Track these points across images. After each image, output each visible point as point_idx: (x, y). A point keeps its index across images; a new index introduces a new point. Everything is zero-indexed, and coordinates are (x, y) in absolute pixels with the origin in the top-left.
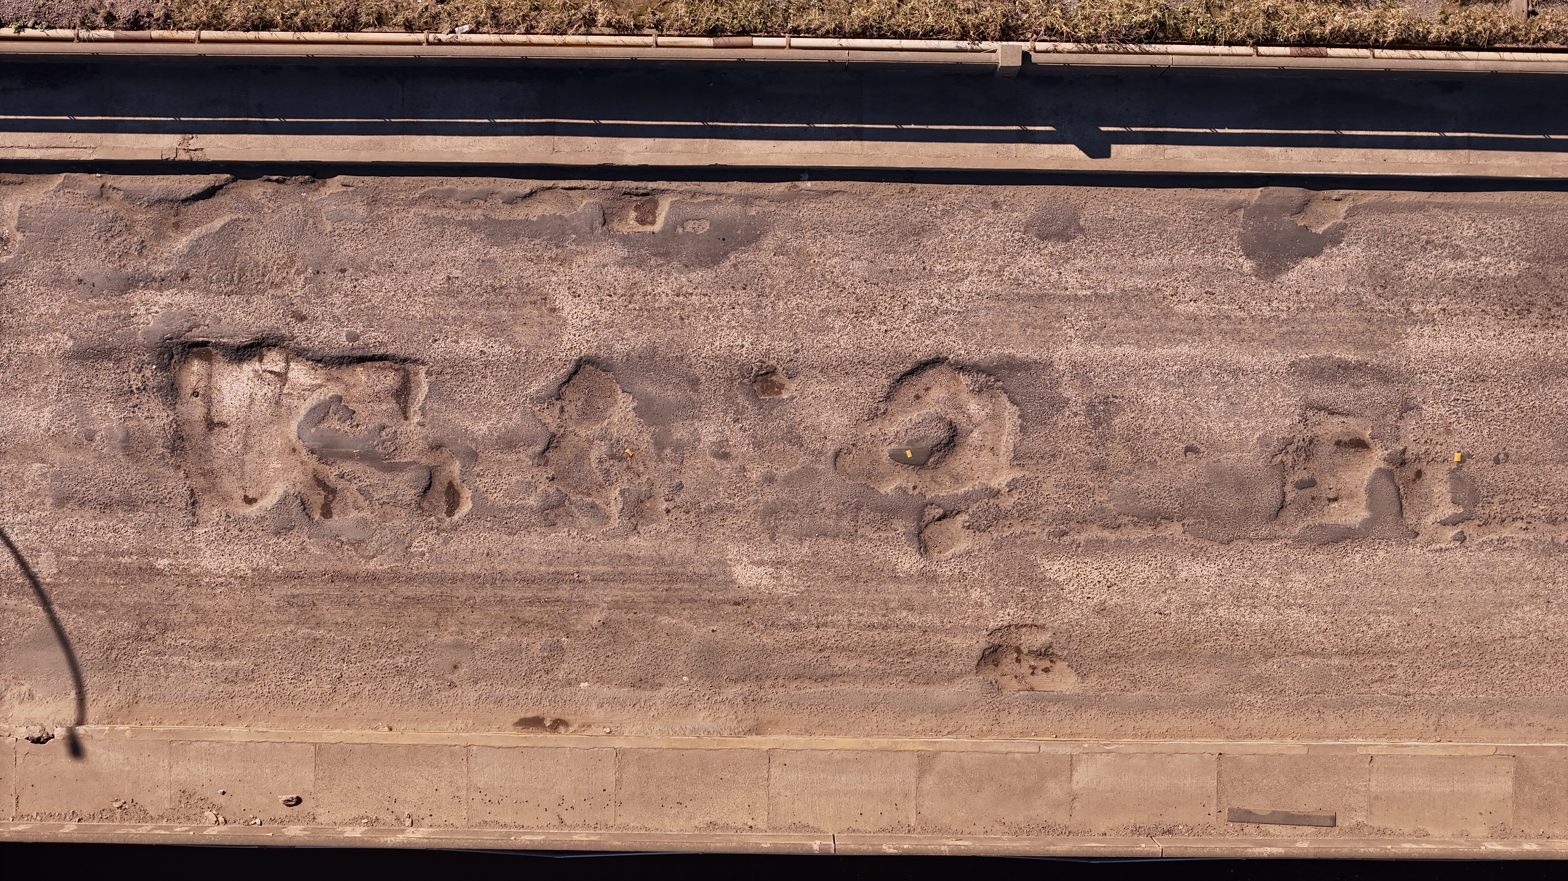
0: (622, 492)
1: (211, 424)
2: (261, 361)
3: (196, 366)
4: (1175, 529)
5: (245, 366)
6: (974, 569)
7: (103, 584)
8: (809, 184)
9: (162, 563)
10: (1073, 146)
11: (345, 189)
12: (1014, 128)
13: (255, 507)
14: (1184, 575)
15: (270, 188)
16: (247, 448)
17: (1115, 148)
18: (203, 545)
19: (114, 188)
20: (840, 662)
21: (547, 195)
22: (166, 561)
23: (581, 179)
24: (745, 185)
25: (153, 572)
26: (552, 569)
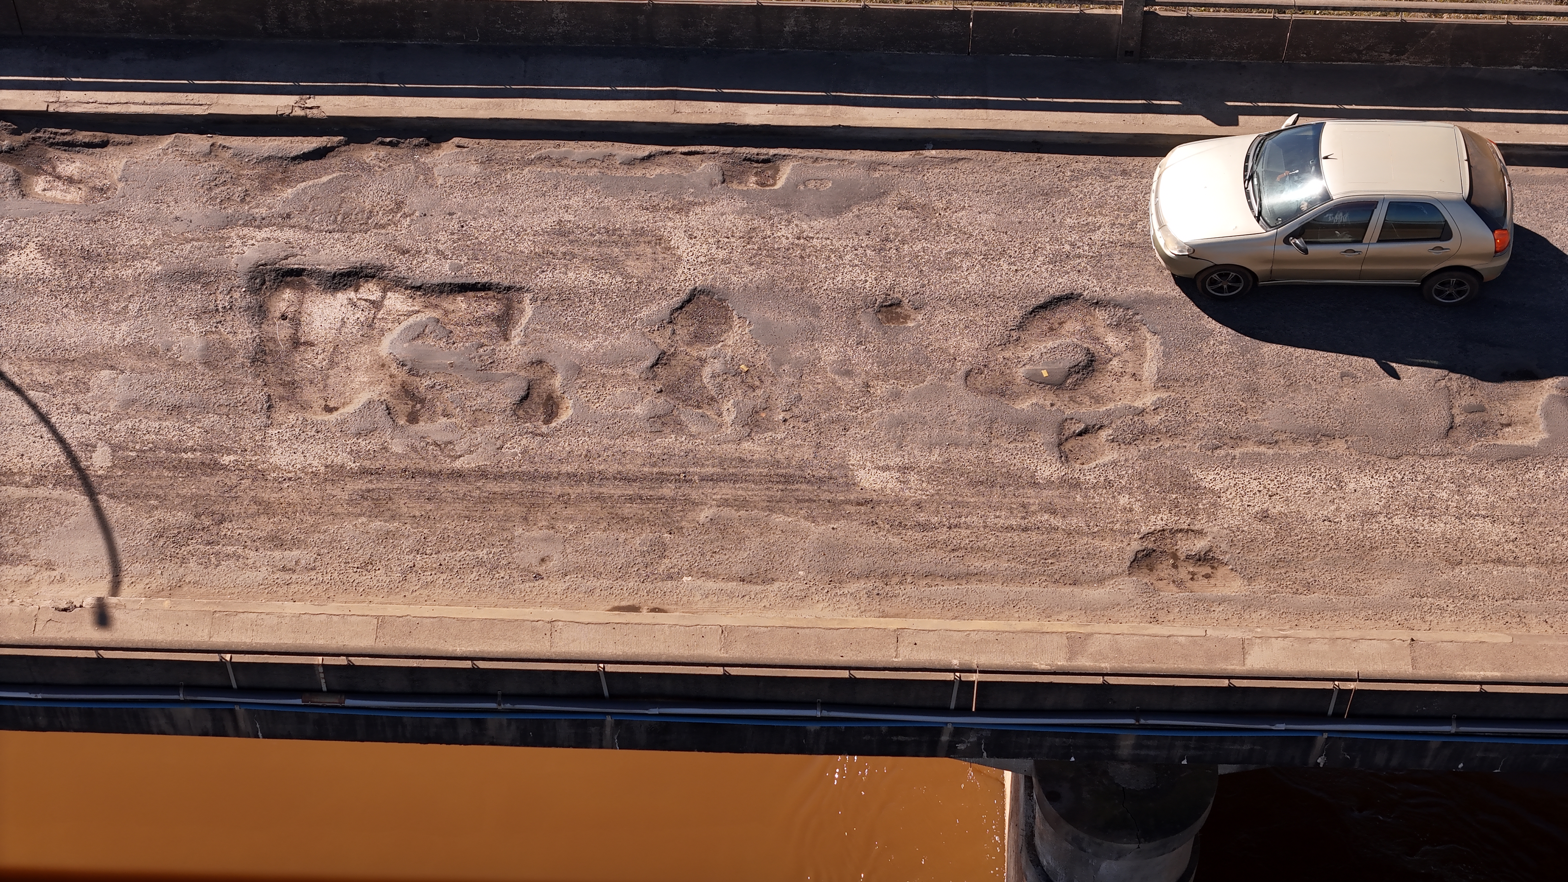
0: (736, 404)
1: (296, 343)
2: (356, 291)
3: (288, 294)
4: (1339, 446)
5: (339, 295)
6: (1121, 477)
7: (159, 477)
8: (934, 152)
9: (227, 459)
10: (1200, 116)
11: (459, 149)
12: (1140, 102)
13: (335, 414)
14: (1352, 486)
15: (383, 151)
16: (332, 364)
17: (1242, 119)
18: (274, 444)
19: (224, 147)
20: (976, 563)
21: (665, 159)
22: (232, 458)
23: (701, 145)
24: (868, 153)
25: (214, 467)
26: (655, 470)
